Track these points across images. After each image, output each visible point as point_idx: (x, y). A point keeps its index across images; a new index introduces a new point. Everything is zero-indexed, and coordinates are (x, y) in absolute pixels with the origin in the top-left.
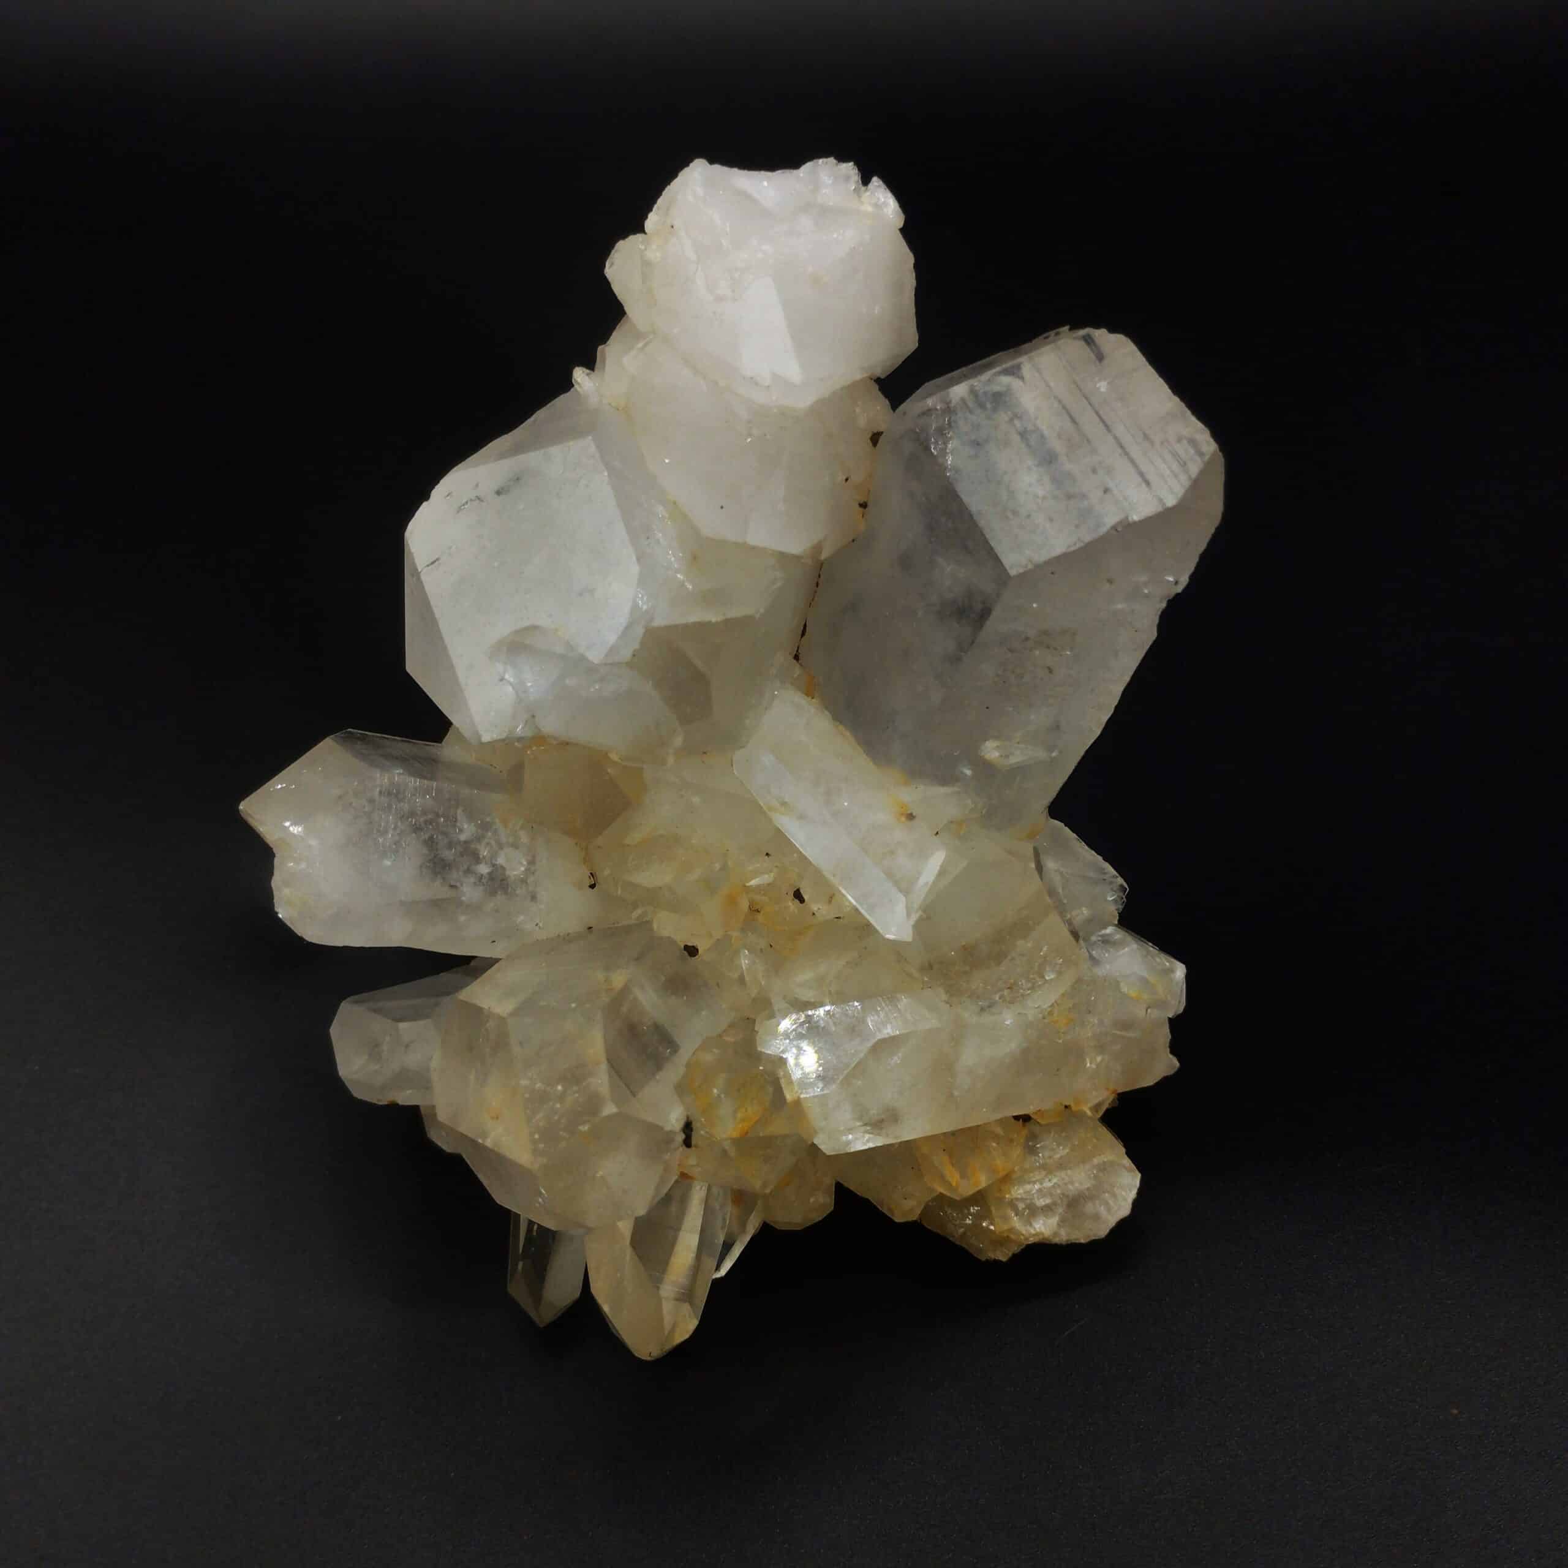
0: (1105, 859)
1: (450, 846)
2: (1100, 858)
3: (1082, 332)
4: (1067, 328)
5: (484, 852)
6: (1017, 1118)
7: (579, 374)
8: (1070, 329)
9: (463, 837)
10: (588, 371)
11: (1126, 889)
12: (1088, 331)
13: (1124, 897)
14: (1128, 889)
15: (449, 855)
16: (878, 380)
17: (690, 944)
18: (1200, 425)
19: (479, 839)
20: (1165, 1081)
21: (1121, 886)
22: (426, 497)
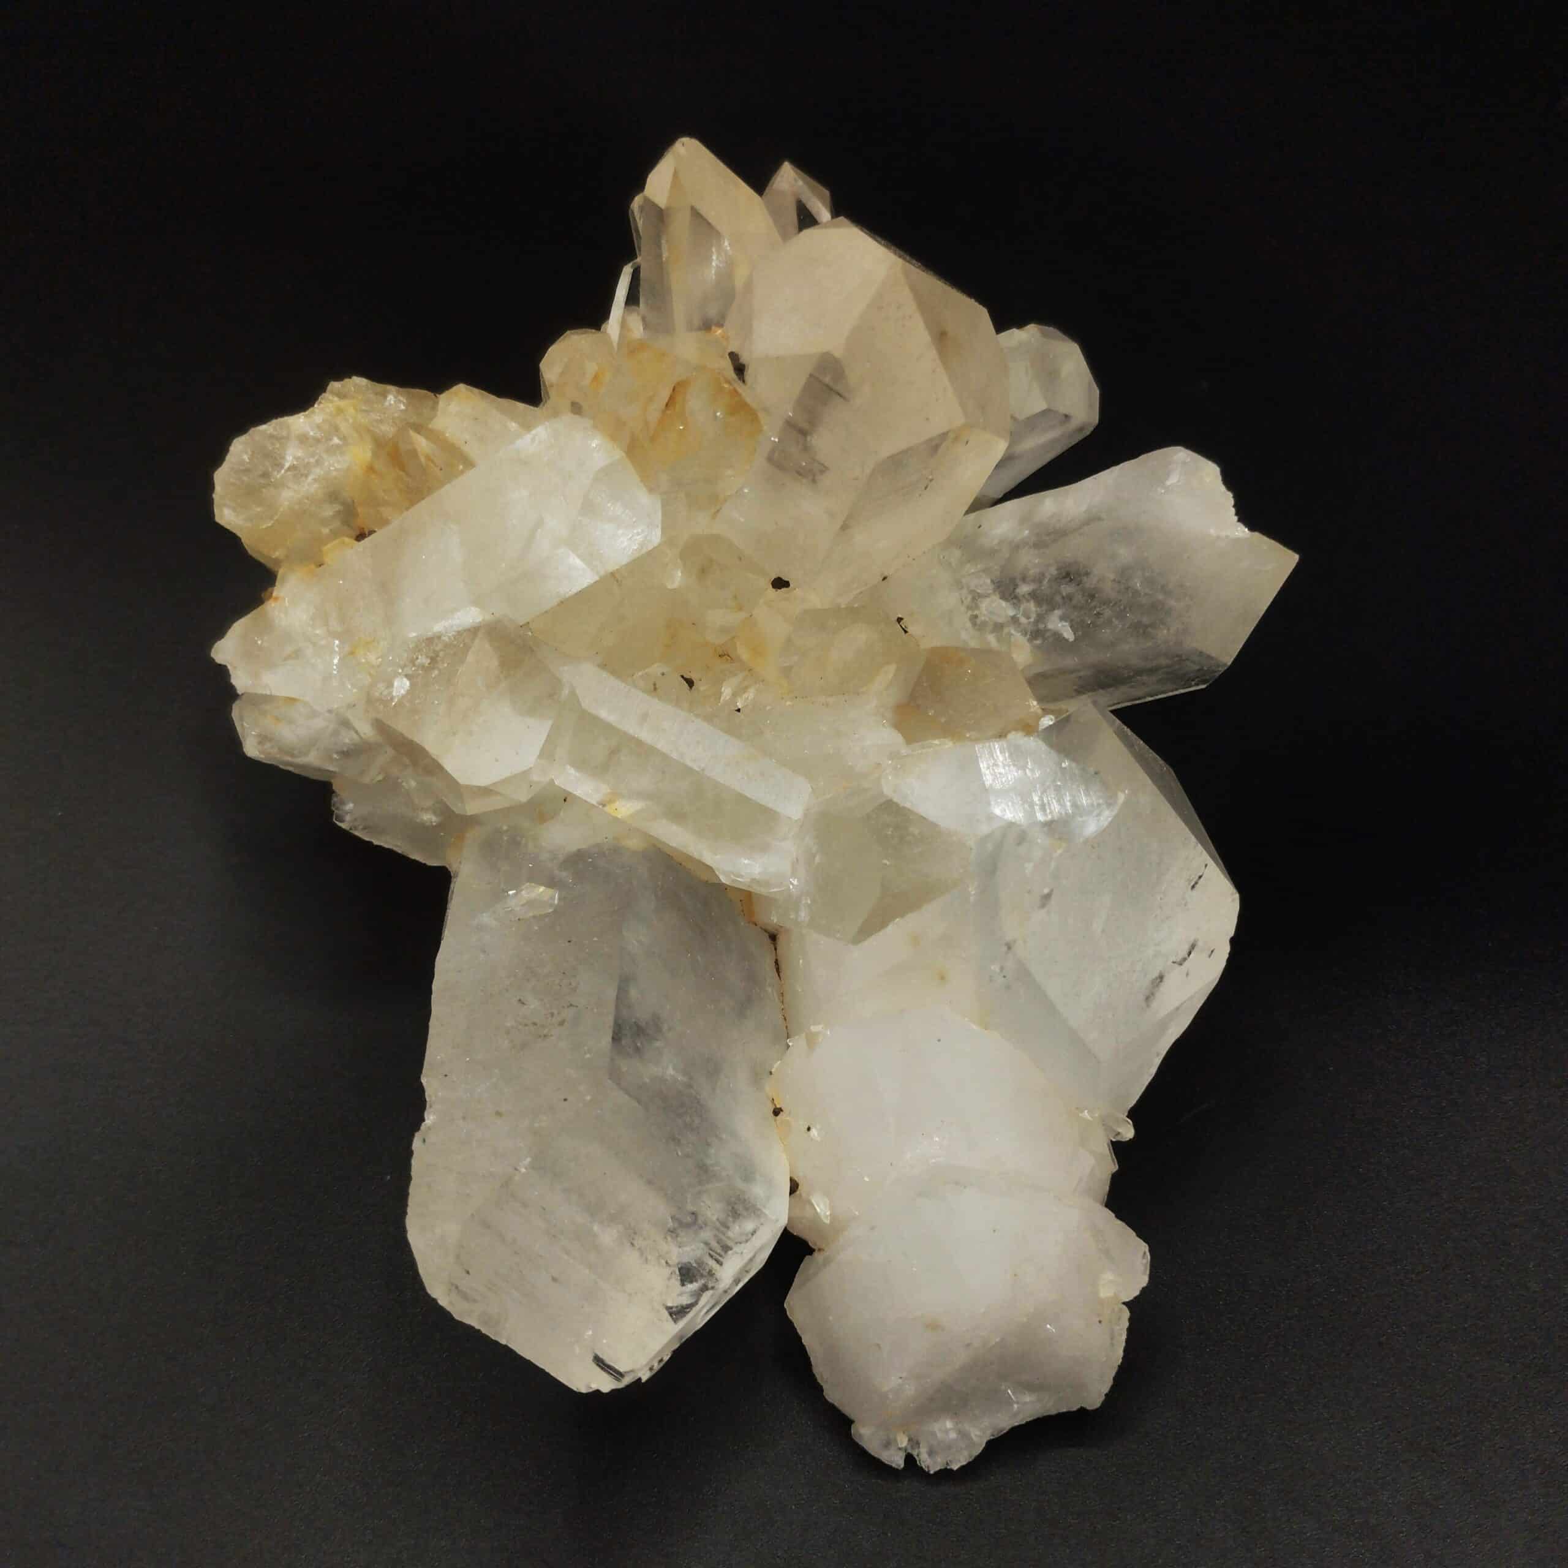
0: (370, 843)
1: (1069, 598)
2: (376, 842)
3: (627, 1381)
4: (644, 1379)
5: (1032, 606)
6: (371, 532)
7: (1128, 1132)
8: (640, 1379)
9: (1058, 613)
10: (1119, 1138)
11: (336, 820)
12: (621, 1385)
13: (336, 811)
14: (334, 820)
15: (1067, 589)
16: (810, 1251)
17: (784, 590)
18: (468, 1321)
19: (1040, 618)
20: (220, 632)
21: (342, 821)
22: (1233, 941)
